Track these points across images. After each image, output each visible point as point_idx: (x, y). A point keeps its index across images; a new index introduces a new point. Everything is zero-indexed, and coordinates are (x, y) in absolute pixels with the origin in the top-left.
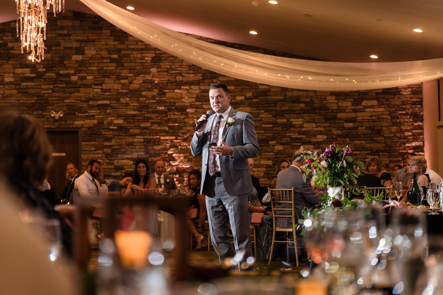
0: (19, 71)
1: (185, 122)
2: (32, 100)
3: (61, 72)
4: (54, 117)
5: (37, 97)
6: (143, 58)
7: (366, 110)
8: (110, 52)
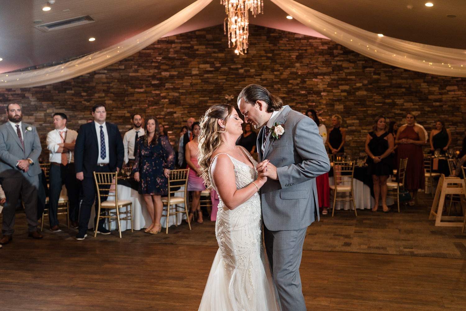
0: (202, 66)
1: (320, 102)
2: (212, 87)
3: (232, 67)
4: (227, 99)
5: (215, 85)
6: (290, 56)
7: (449, 93)
8: (266, 52)
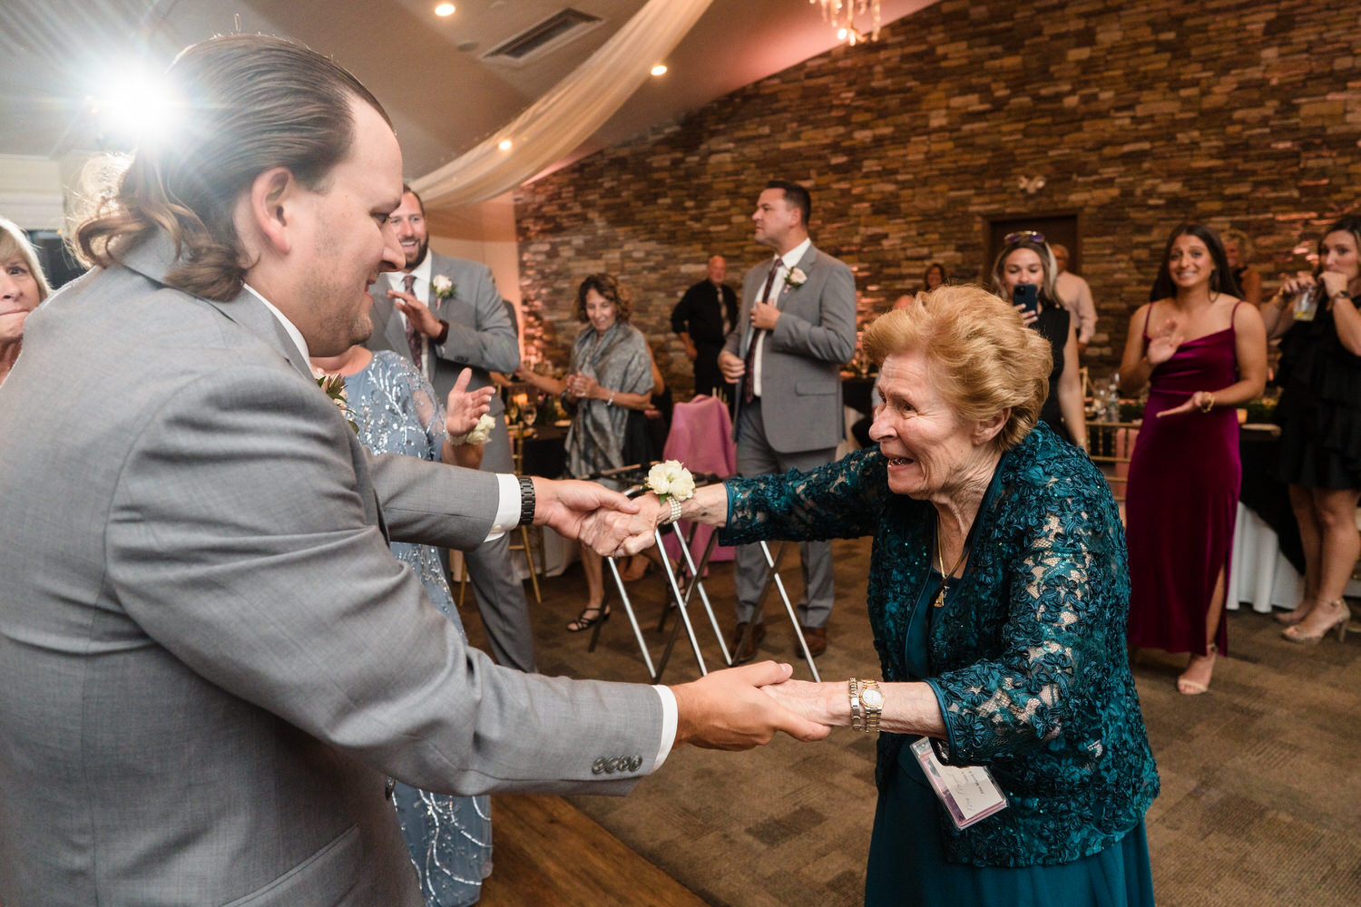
0: (957, 102)
1: (1348, 175)
2: (982, 159)
3: (1044, 92)
4: (1024, 191)
5: (994, 150)
6: (1241, 28)
8: (1155, 27)
